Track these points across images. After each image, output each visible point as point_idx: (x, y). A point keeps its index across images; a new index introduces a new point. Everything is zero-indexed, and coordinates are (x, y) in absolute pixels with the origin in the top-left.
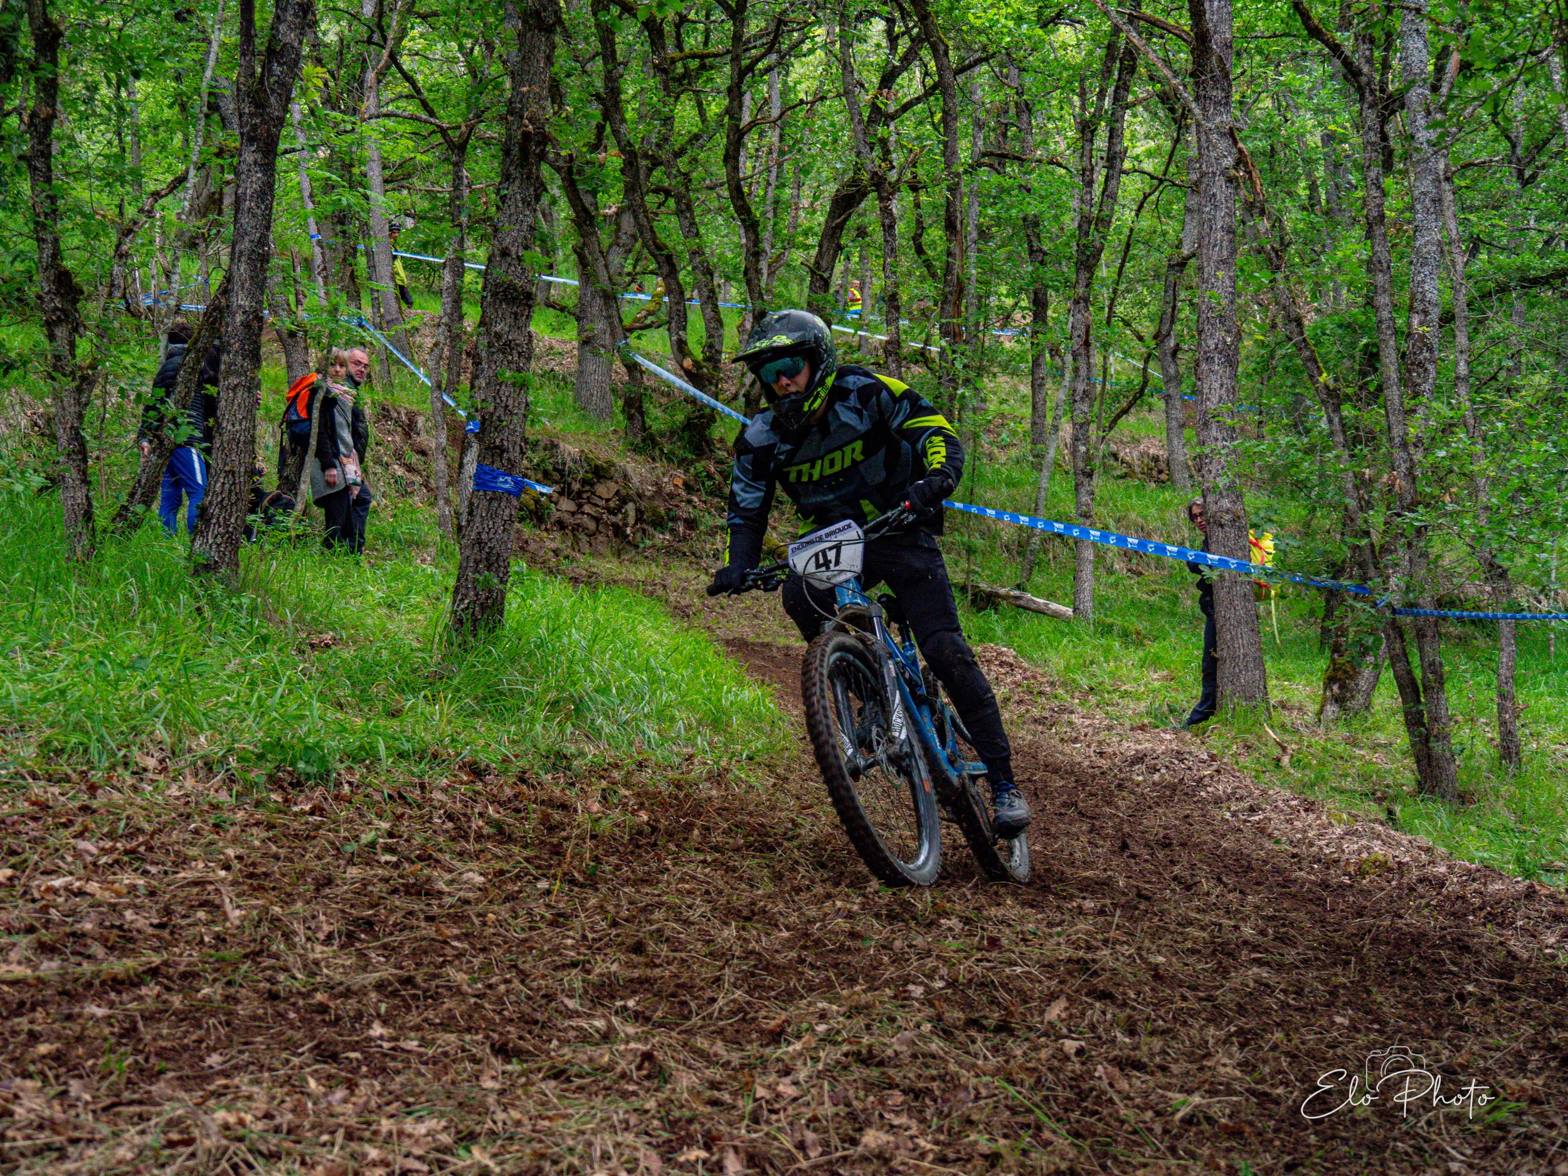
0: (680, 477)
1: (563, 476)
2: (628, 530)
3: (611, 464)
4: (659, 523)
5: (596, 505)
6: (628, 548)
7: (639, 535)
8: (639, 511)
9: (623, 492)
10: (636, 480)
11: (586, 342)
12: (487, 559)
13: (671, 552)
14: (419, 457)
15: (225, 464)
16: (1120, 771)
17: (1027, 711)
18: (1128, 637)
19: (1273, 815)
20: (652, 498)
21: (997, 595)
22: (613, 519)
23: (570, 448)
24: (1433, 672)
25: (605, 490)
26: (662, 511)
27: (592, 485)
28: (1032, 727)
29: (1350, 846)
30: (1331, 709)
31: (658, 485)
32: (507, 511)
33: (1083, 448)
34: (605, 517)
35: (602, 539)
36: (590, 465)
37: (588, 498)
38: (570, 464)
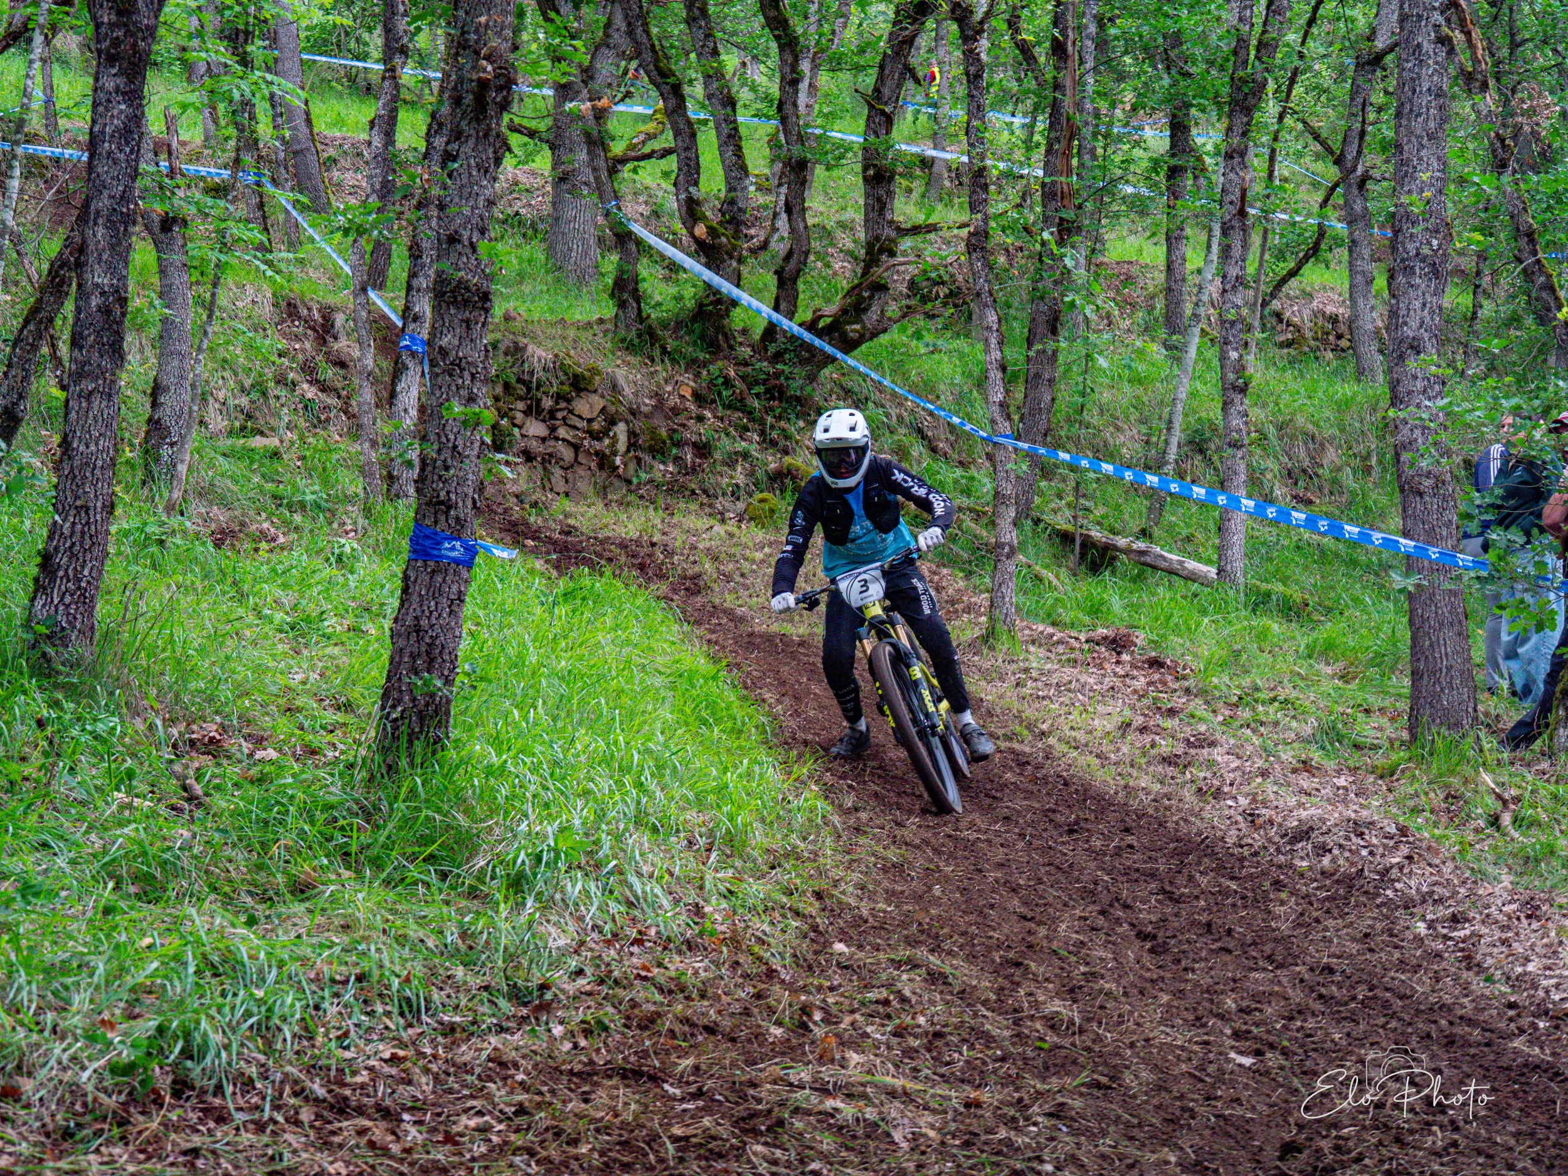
0: (688, 384)
1: (529, 389)
2: (618, 461)
3: (594, 371)
4: (658, 450)
5: (574, 427)
6: (617, 482)
7: (632, 466)
8: (632, 434)
9: (612, 409)
10: (628, 391)
11: (563, 179)
12: (428, 653)
13: (674, 489)
14: (338, 370)
15: (77, 498)
16: (1278, 850)
17: (1153, 746)
18: (1291, 611)
19: (1484, 930)
20: (648, 416)
21: (1116, 548)
22: (597, 445)
23: (540, 352)
25: (587, 406)
26: (664, 433)
27: (569, 401)
28: (1160, 768)
31: (657, 395)
32: (455, 588)
33: (1234, 355)
34: (586, 443)
35: (582, 473)
36: (566, 374)
37: (564, 418)
38: (540, 374)
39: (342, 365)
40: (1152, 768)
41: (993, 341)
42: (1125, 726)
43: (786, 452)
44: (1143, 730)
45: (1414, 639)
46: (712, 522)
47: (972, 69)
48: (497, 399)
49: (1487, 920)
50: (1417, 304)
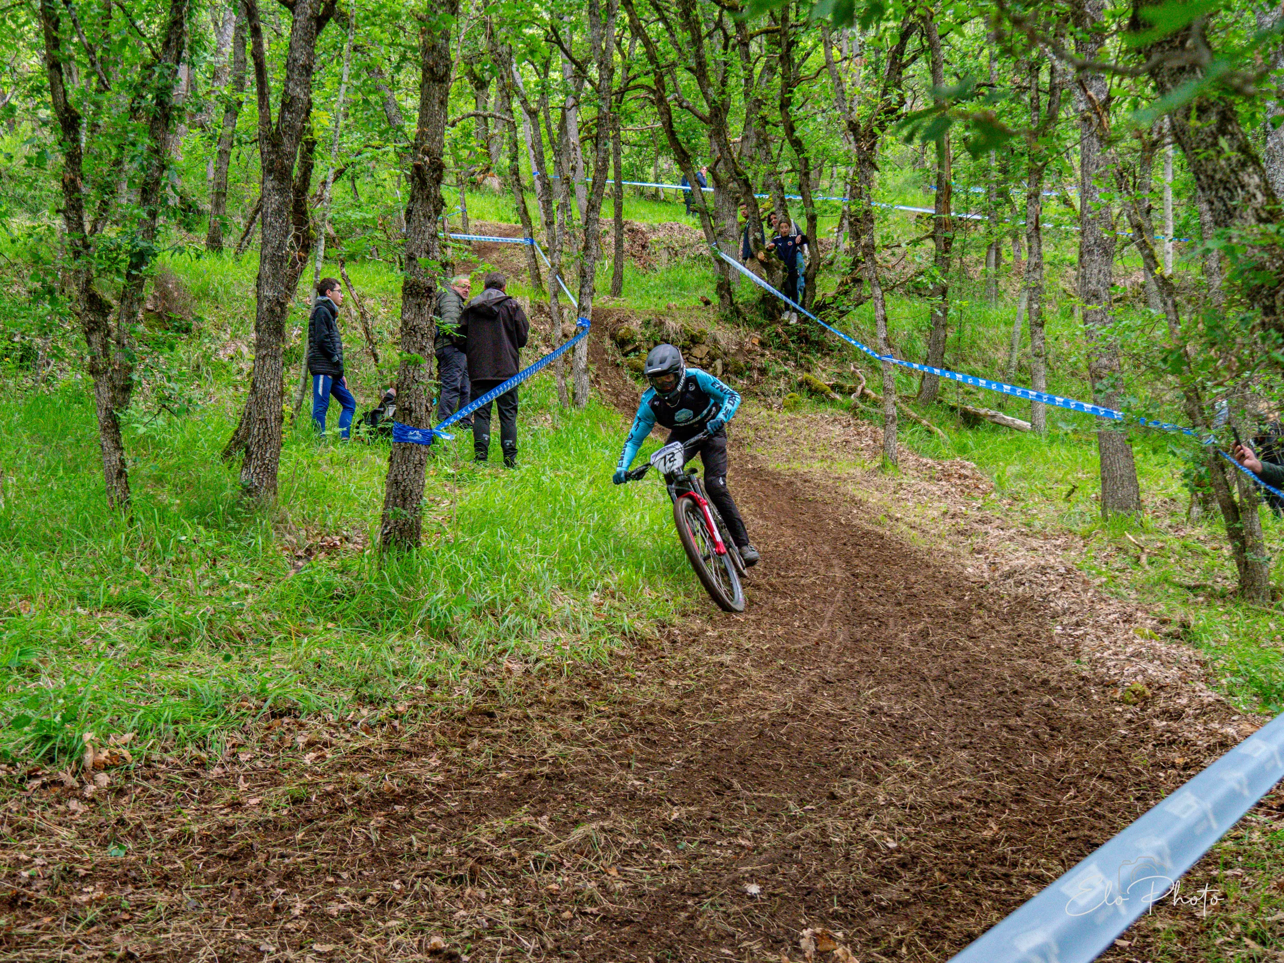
0: (757, 337)
3: (703, 333)
4: (739, 373)
8: (725, 366)
9: (713, 352)
10: (723, 343)
12: (403, 495)
13: (747, 393)
16: (995, 584)
17: (956, 525)
20: (734, 355)
21: (980, 415)
24: (1247, 497)
25: (700, 351)
26: (742, 363)
27: (689, 349)
28: (955, 537)
29: (1129, 669)
30: (1197, 511)
31: (740, 344)
32: (417, 457)
33: (1035, 306)
36: (687, 335)
38: (673, 335)
40: (951, 538)
41: (879, 305)
42: (945, 513)
43: (809, 371)
44: (954, 516)
45: (1102, 459)
46: (761, 409)
47: (861, 157)
49: (1096, 625)
50: (1096, 271)
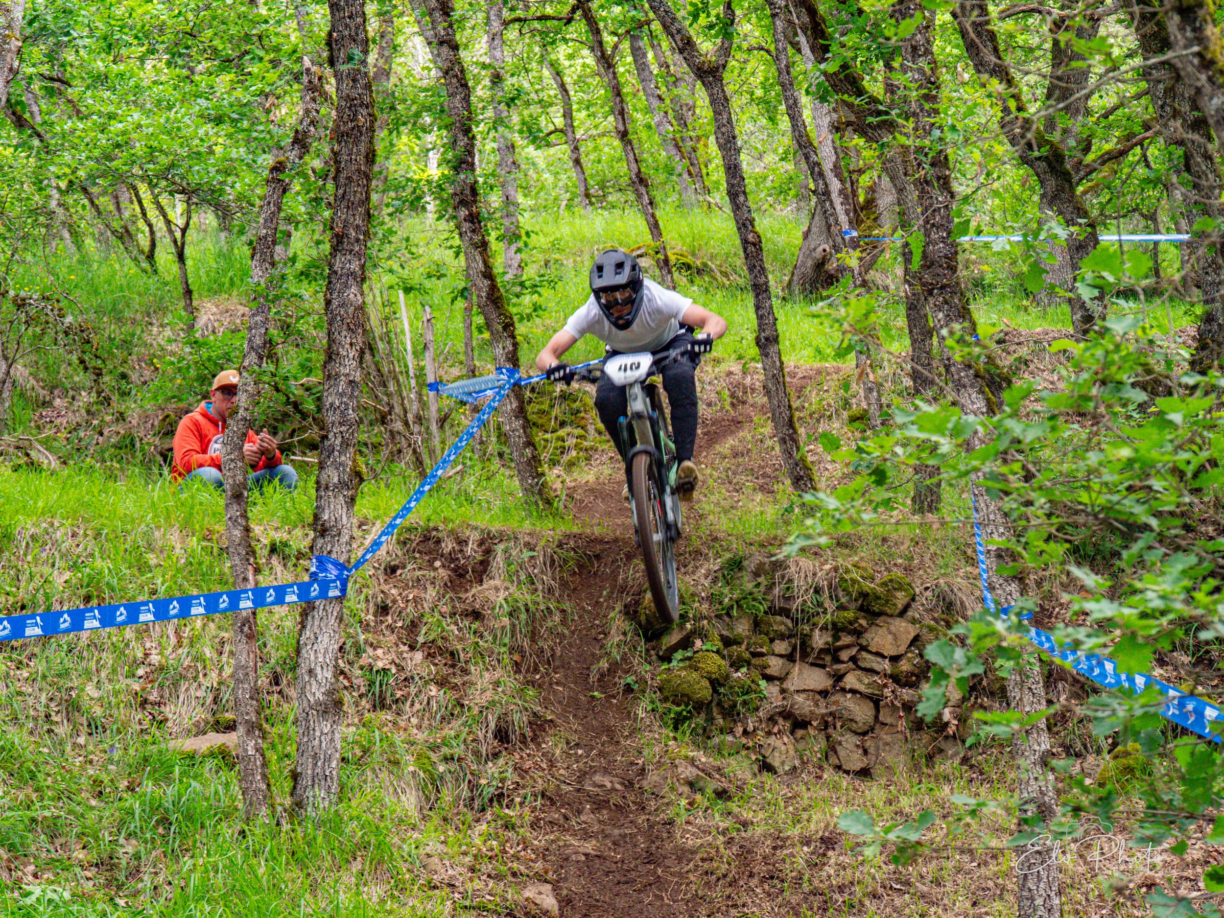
1: (795, 623)
2: (947, 715)
5: (870, 672)
6: (949, 747)
22: (907, 694)
23: (808, 565)
25: (889, 638)
27: (858, 633)
34: (887, 692)
35: (888, 738)
36: (849, 594)
37: (853, 659)
39: (476, 615)
48: (727, 642)
